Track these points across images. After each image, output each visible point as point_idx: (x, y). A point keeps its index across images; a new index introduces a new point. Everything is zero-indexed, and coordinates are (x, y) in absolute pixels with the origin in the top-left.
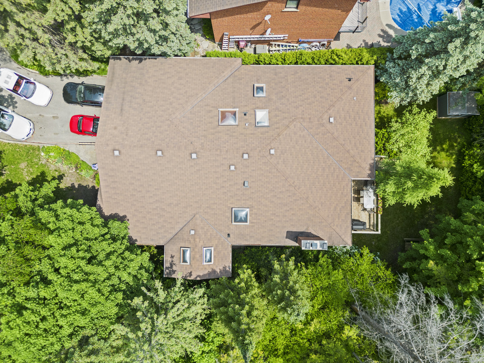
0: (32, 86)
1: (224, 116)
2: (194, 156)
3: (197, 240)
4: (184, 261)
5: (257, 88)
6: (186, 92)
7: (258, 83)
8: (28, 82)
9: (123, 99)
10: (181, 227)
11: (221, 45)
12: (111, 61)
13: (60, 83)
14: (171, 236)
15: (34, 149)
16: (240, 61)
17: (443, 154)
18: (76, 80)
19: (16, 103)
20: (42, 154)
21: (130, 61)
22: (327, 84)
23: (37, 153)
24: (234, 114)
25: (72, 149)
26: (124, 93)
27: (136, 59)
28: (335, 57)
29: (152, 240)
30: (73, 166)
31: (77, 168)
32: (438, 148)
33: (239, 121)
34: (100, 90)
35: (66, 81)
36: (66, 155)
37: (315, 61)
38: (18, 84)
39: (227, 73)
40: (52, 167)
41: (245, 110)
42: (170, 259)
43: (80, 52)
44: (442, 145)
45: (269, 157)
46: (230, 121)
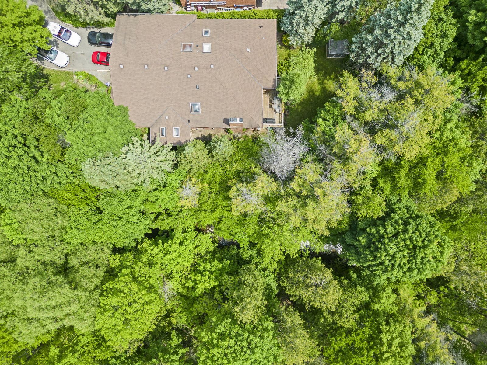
0: (68, 34)
1: (184, 47)
2: (166, 68)
3: (170, 122)
4: (162, 135)
5: (205, 31)
6: (162, 33)
7: (206, 28)
8: (67, 31)
9: (125, 37)
10: (160, 115)
11: (186, 9)
12: (118, 16)
13: (86, 32)
14: (154, 121)
15: (69, 73)
16: (195, 16)
17: (331, 81)
18: (95, 30)
19: (58, 44)
20: (75, 77)
21: (129, 16)
22: (247, 30)
23: (71, 76)
24: (191, 46)
25: (93, 74)
26: (125, 34)
27: (133, 15)
28: (253, 14)
29: (143, 124)
30: (94, 84)
31: (96, 85)
32: (328, 78)
33: (194, 50)
34: (110, 36)
35: (89, 30)
36: (90, 78)
37: (242, 17)
38: (60, 32)
39: (187, 23)
40: (81, 85)
41: (197, 43)
42: (154, 135)
43: (100, 9)
44: (330, 75)
45: (210, 70)
46: (188, 50)
